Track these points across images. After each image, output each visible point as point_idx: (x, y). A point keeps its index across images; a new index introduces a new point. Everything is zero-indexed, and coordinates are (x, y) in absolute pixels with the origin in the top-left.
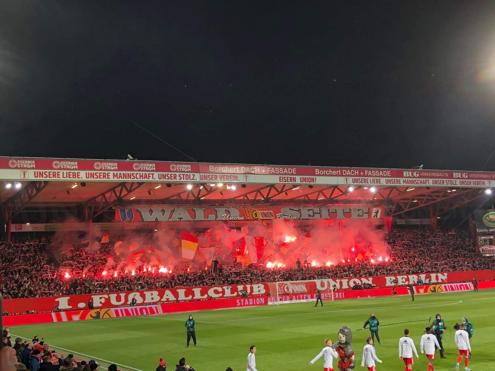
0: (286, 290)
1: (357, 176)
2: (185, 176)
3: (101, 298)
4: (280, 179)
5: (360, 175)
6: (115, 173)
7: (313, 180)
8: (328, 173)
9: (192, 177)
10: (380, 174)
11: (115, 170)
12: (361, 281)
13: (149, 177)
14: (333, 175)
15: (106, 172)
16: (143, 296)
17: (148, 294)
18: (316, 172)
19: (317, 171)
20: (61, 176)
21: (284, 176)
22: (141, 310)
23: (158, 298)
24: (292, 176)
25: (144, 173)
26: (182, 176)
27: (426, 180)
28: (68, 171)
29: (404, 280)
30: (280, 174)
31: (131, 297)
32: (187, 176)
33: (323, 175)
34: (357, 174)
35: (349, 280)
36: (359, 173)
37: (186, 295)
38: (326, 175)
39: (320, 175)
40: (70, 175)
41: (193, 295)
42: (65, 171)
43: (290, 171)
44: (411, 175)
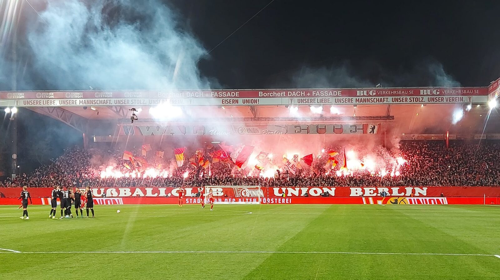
0: (243, 194)
2: (136, 101)
4: (223, 102)
5: (306, 96)
6: (81, 100)
7: (256, 101)
8: (271, 95)
11: (81, 98)
12: (323, 191)
13: (107, 102)
14: (277, 97)
15: (74, 100)
16: (118, 192)
17: (122, 190)
18: (260, 94)
19: (261, 93)
20: (42, 103)
21: (226, 99)
22: (106, 201)
23: (130, 194)
24: (235, 99)
25: (103, 99)
26: (134, 101)
27: (384, 98)
28: (47, 100)
29: (372, 192)
30: (222, 97)
31: (109, 191)
32: (138, 101)
33: (267, 97)
34: (303, 95)
35: (310, 189)
36: (306, 94)
37: (153, 193)
38: (269, 97)
39: (263, 97)
40: (48, 102)
41: (159, 193)
42: (45, 100)
43: (233, 94)
44: (365, 94)
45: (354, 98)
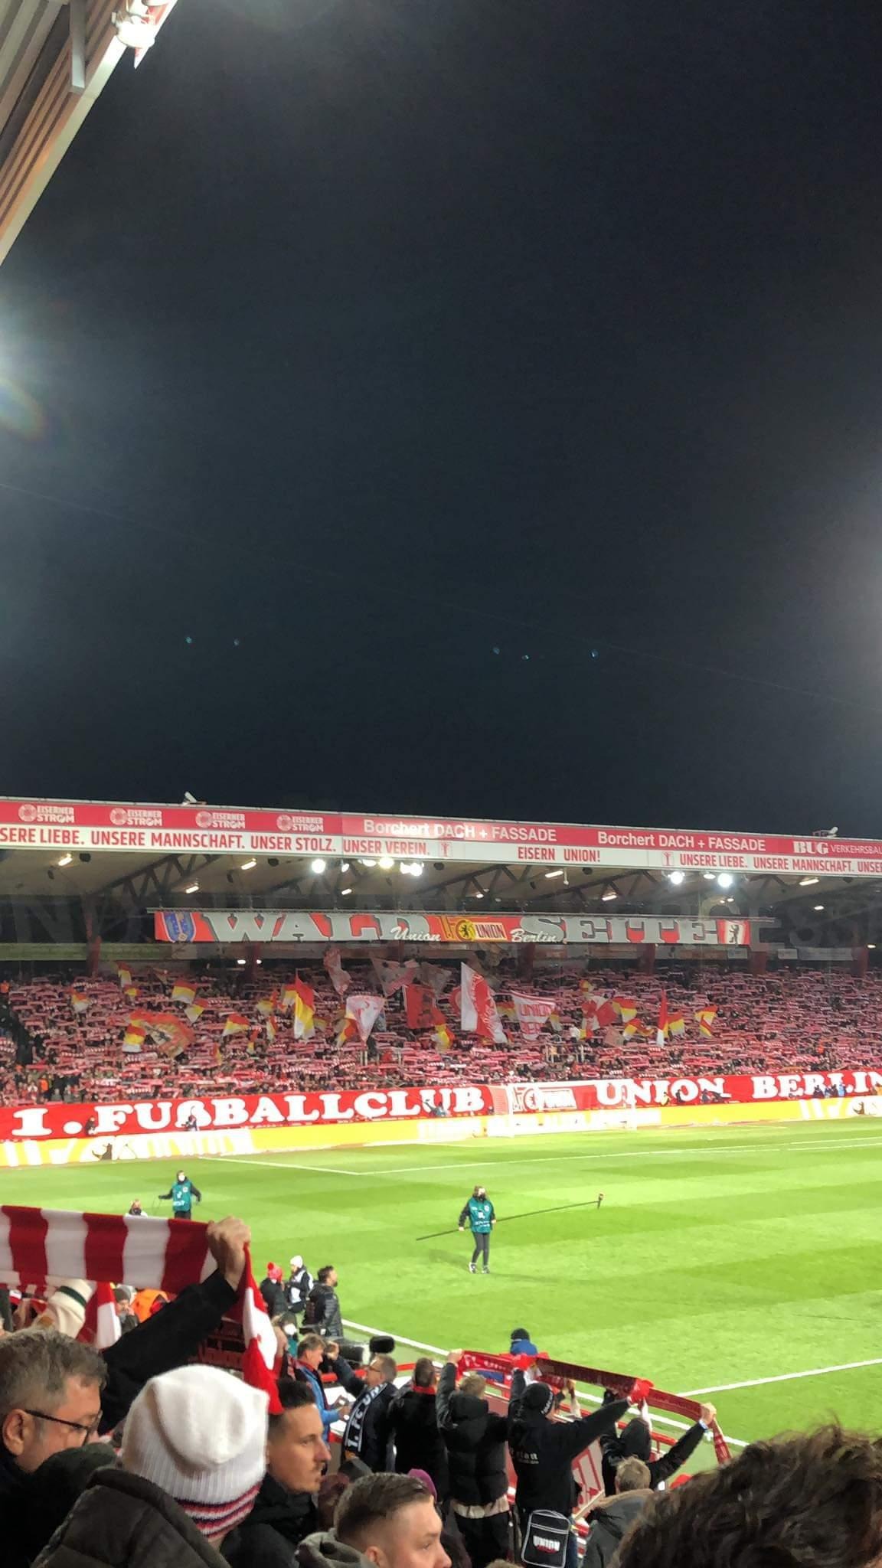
1: (690, 849)
2: (309, 842)
3: (115, 1113)
4: (520, 853)
5: (697, 848)
6: (157, 832)
7: (593, 856)
8: (626, 840)
9: (324, 844)
10: (743, 847)
11: (157, 827)
12: (699, 1085)
13: (230, 842)
14: (638, 847)
15: (137, 831)
16: (211, 1110)
17: (221, 1105)
18: (600, 837)
19: (602, 836)
20: (37, 838)
21: (528, 846)
23: (245, 1115)
24: (547, 847)
25: (220, 833)
26: (303, 842)
27: (844, 862)
28: (53, 828)
29: (794, 1086)
30: (519, 841)
32: (314, 842)
33: (616, 846)
34: (690, 844)
35: (672, 1082)
36: (696, 841)
37: (307, 1111)
38: (621, 846)
39: (608, 845)
40: (55, 836)
41: (322, 1109)
42: (46, 828)
43: (543, 836)
44: (810, 851)
45: (790, 858)
